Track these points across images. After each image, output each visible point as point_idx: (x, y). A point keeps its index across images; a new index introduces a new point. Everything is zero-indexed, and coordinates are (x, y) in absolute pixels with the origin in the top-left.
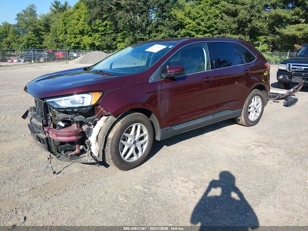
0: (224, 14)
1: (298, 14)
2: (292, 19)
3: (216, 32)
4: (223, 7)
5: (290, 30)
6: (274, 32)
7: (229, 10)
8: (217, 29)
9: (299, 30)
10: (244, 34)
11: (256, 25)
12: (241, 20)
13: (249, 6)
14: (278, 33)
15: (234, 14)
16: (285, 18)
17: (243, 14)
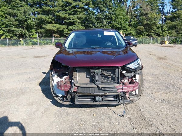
0: (7, 15)
1: (51, 18)
2: (49, 21)
3: (3, 26)
4: (5, 10)
5: (49, 27)
6: (41, 28)
7: (10, 13)
8: (3, 24)
9: (54, 27)
10: (23, 28)
11: (30, 23)
12: (20, 20)
13: (23, 12)
14: (44, 28)
15: (14, 16)
16: (45, 20)
17: (20, 16)
